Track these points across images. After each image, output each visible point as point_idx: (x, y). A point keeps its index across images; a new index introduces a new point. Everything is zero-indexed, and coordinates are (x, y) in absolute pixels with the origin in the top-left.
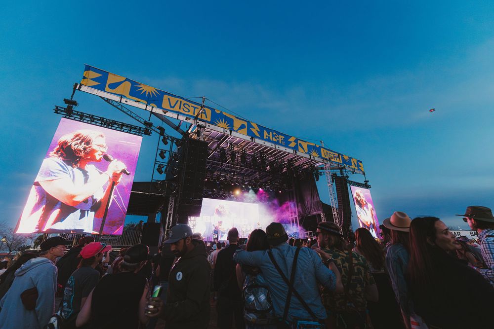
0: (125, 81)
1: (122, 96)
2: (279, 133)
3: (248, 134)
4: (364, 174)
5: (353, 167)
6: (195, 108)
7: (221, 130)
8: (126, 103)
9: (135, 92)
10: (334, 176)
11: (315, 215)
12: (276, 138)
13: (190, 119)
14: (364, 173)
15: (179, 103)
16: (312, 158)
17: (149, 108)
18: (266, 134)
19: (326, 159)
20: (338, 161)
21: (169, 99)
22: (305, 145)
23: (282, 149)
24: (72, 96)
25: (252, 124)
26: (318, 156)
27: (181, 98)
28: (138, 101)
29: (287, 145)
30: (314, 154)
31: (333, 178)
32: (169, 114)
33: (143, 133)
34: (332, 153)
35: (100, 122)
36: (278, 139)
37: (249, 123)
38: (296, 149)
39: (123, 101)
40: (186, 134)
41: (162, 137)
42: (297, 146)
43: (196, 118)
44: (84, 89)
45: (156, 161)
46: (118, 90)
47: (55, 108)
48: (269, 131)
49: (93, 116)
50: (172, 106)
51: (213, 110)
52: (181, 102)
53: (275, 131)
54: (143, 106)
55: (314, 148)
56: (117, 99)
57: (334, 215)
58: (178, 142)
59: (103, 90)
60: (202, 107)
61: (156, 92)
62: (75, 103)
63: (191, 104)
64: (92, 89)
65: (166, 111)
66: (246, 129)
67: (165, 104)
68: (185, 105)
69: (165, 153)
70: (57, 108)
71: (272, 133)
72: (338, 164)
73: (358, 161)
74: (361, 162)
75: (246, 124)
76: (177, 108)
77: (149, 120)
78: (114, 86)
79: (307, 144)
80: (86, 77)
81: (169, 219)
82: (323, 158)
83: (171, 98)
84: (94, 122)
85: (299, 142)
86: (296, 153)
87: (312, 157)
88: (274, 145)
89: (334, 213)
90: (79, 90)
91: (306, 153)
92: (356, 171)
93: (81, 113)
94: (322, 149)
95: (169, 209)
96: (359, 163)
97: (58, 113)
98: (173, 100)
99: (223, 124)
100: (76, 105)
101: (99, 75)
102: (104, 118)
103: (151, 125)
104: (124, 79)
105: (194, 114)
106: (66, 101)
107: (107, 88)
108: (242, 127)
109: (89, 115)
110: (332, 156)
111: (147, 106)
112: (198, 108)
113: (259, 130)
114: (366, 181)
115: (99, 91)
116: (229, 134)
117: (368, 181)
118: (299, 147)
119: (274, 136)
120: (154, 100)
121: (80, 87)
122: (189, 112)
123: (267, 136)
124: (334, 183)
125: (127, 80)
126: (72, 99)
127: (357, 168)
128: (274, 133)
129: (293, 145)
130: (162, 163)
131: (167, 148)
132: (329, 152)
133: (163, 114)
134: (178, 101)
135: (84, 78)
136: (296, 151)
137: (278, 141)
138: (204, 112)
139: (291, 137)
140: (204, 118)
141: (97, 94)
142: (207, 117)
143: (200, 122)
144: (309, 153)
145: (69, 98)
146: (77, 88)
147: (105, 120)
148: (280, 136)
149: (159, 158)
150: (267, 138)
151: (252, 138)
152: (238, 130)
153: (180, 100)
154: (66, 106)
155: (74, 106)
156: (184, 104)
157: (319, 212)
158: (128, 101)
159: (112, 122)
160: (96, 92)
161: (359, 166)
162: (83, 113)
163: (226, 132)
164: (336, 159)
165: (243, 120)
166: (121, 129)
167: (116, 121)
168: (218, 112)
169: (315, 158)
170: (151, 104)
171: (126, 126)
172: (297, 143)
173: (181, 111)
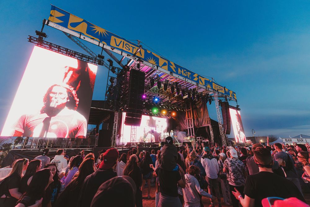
0: (83, 22)
1: (81, 34)
2: (188, 71)
3: (169, 70)
4: (237, 101)
5: (230, 96)
6: (133, 48)
7: (151, 65)
8: (84, 39)
9: (90, 32)
10: (220, 102)
11: (205, 127)
12: (186, 74)
13: (130, 56)
15: (122, 43)
17: (101, 45)
18: (179, 70)
19: (215, 90)
20: (222, 92)
21: (115, 39)
22: (203, 80)
23: (190, 81)
24: (42, 29)
25: (171, 63)
26: (210, 88)
27: (124, 39)
28: (93, 39)
29: (192, 79)
30: (209, 86)
31: (219, 103)
32: (115, 51)
33: (97, 63)
34: (219, 86)
35: (65, 52)
36: (187, 75)
37: (169, 61)
38: (197, 82)
39: (82, 37)
40: (125, 67)
41: (111, 68)
42: (198, 80)
43: (134, 55)
44: (51, 24)
45: (107, 84)
46: (78, 28)
47: (29, 37)
48: (181, 68)
49: (60, 47)
50: (118, 44)
51: (146, 51)
53: (185, 69)
54: (97, 43)
55: (209, 82)
56: (77, 35)
58: (123, 72)
59: (66, 27)
61: (106, 32)
62: (44, 35)
63: (130, 45)
64: (58, 25)
65: (113, 48)
66: (167, 66)
67: (113, 43)
69: (114, 79)
70: (31, 37)
71: (184, 70)
72: (222, 94)
73: (233, 93)
74: (235, 93)
75: (167, 62)
76: (121, 47)
77: (102, 54)
78: (74, 25)
79: (204, 79)
80: (53, 15)
81: (115, 127)
82: (214, 90)
83: (116, 38)
84: (60, 51)
85: (200, 77)
86: (198, 85)
87: (207, 88)
88: (184, 79)
89: (219, 126)
90: (47, 25)
91: (204, 86)
92: (232, 99)
93: (50, 43)
94: (213, 83)
95: (115, 120)
96: (234, 94)
97: (32, 42)
98: (118, 40)
99: (152, 61)
100: (46, 37)
101: (61, 15)
102: (68, 49)
103: (103, 57)
104: (82, 20)
105: (133, 52)
106: (38, 33)
107: (69, 26)
108: (165, 64)
109: (57, 46)
110: (219, 88)
112: (135, 48)
113: (175, 67)
114: (238, 106)
115: (63, 28)
116: (156, 68)
117: (239, 106)
118: (200, 81)
119: (184, 72)
120: (105, 39)
121: (48, 23)
122: (129, 50)
124: (220, 106)
125: (84, 21)
126: (42, 31)
127: (232, 97)
128: (185, 70)
129: (196, 79)
132: (217, 86)
133: (111, 50)
134: (121, 41)
135: (51, 15)
136: (198, 84)
138: (140, 51)
139: (195, 73)
141: (62, 30)
142: (141, 55)
143: (137, 58)
144: (205, 85)
145: (40, 31)
146: (46, 23)
147: (69, 51)
148: (189, 73)
150: (180, 73)
151: (171, 73)
152: (162, 66)
153: (123, 41)
154: (37, 37)
155: (44, 38)
156: (126, 44)
157: (208, 125)
158: (86, 38)
159: (74, 53)
160: (61, 28)
161: (234, 96)
162: (52, 44)
163: (154, 67)
164: (221, 90)
165: (165, 59)
166: (82, 59)
167: (77, 53)
168: (149, 52)
169: (209, 89)
170: (102, 42)
171: (85, 57)
172: (198, 78)
173: (124, 49)
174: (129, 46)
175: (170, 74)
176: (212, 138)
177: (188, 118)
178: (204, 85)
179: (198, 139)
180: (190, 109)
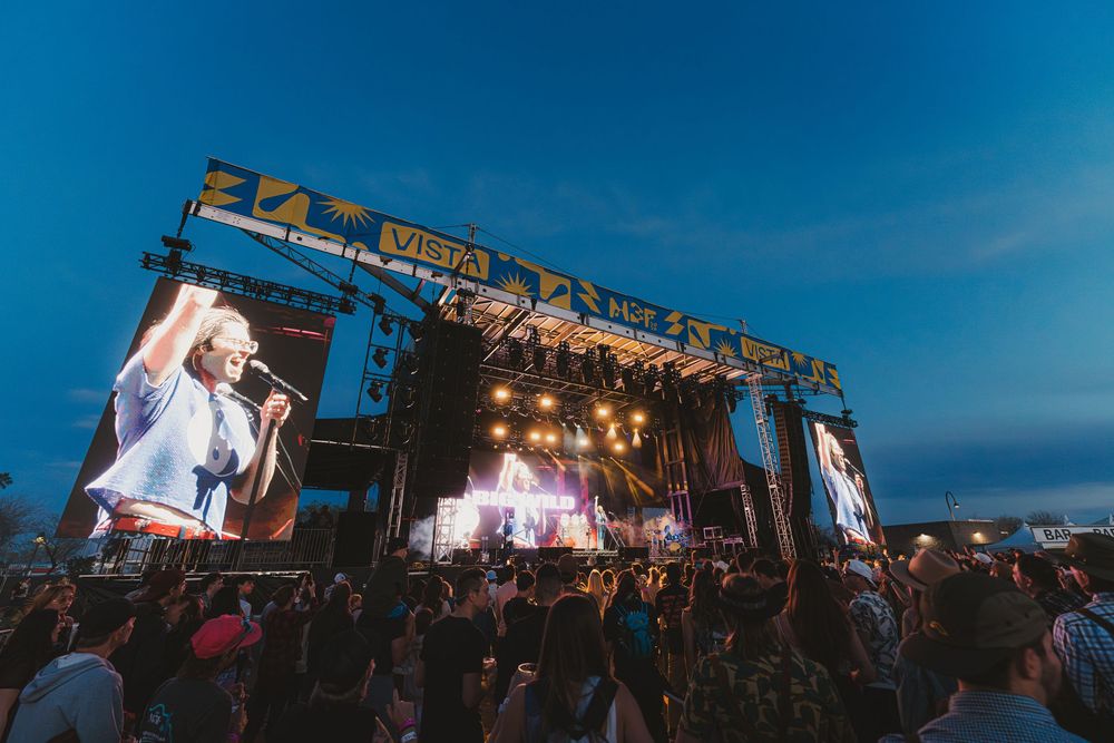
0: (296, 192)
1: (289, 228)
2: (644, 305)
3: (574, 308)
4: (842, 396)
5: (816, 378)
6: (453, 250)
7: (513, 298)
8: (299, 242)
9: (320, 218)
10: (771, 402)
11: (727, 491)
12: (637, 316)
13: (441, 276)
14: (840, 393)
15: (417, 238)
16: (720, 360)
17: (350, 253)
18: (613, 305)
19: (753, 362)
20: (781, 365)
21: (394, 231)
22: (703, 331)
23: (651, 339)
24: (180, 229)
25: (582, 284)
26: (733, 355)
27: (423, 228)
28: (326, 238)
29: (661, 330)
30: (725, 350)
31: (768, 407)
32: (394, 266)
33: (337, 308)
34: (766, 347)
35: (242, 287)
36: (641, 318)
37: (574, 282)
38: (682, 339)
39: (293, 237)
40: (432, 309)
41: (379, 318)
42: (685, 332)
43: (455, 274)
44: (206, 212)
45: (365, 371)
46: (283, 212)
47: (143, 256)
48: (620, 298)
49: (225, 273)
50: (402, 244)
51: (493, 254)
52: (421, 237)
53: (635, 300)
54: (336, 249)
55: (726, 336)
56: (279, 233)
57: (772, 490)
58: (415, 329)
59: (250, 215)
60: (470, 247)
61: (365, 215)
62: (186, 245)
63: (443, 242)
64: (224, 212)
65: (387, 258)
66: (568, 296)
67: (387, 243)
68: (432, 245)
69: (386, 353)
70: (148, 256)
71: (629, 304)
72: (780, 372)
73: (826, 365)
74: (833, 367)
75: (568, 284)
76: (411, 252)
77: (350, 280)
78: (271, 204)
79: (708, 327)
80: (212, 185)
81: (397, 502)
82: (746, 360)
83: (398, 227)
84: (228, 286)
85: (690, 323)
86: (683, 348)
87: (720, 357)
88: (631, 331)
89: (770, 487)
90: (195, 214)
91: (707, 349)
92: (822, 388)
93: (201, 266)
94: (743, 339)
95: (396, 478)
96: (830, 370)
97: (151, 269)
98: (405, 233)
99: (516, 286)
100: (189, 249)
101: (238, 181)
102: (249, 278)
103: (353, 290)
104: (295, 188)
105: (451, 264)
106: (167, 241)
107: (257, 210)
108: (560, 291)
109: (219, 271)
110: (768, 354)
111: (345, 247)
112: (459, 251)
113: (597, 298)
114: (846, 412)
115: (238, 217)
116: (530, 307)
117: (850, 412)
118: (691, 335)
119: (631, 310)
120: (362, 235)
121: (197, 209)
122: (440, 258)
123: (616, 311)
124: (772, 417)
125: (301, 189)
126: (179, 235)
127: (824, 381)
128: (633, 305)
129: (675, 330)
130: (379, 378)
131: (390, 341)
132: (759, 345)
133: (381, 264)
134: (414, 234)
135: (207, 187)
136: (682, 345)
137: (642, 322)
138: (473, 258)
139: (671, 311)
140: (473, 273)
141: (235, 224)
142: (479, 271)
143: (463, 282)
144: (712, 348)
145: (173, 234)
146: (191, 211)
147: (253, 281)
148: (647, 311)
149: (373, 366)
150: (617, 315)
151: (582, 317)
152: (550, 298)
153: (419, 232)
154: (166, 252)
155: (184, 252)
156: (429, 242)
157: (737, 483)
158: (304, 238)
159: (268, 287)
160: (233, 219)
161: (828, 375)
162: (205, 268)
163: (522, 305)
164: (775, 360)
165: (562, 275)
166: (289, 300)
167: (277, 285)
168: (504, 258)
169: (728, 360)
170: (354, 244)
171: (299, 293)
172: (685, 324)
173: (423, 257)
174: (440, 247)
175: (580, 321)
176: (753, 529)
177: (670, 459)
178: (708, 346)
179: (709, 533)
180: (674, 427)
